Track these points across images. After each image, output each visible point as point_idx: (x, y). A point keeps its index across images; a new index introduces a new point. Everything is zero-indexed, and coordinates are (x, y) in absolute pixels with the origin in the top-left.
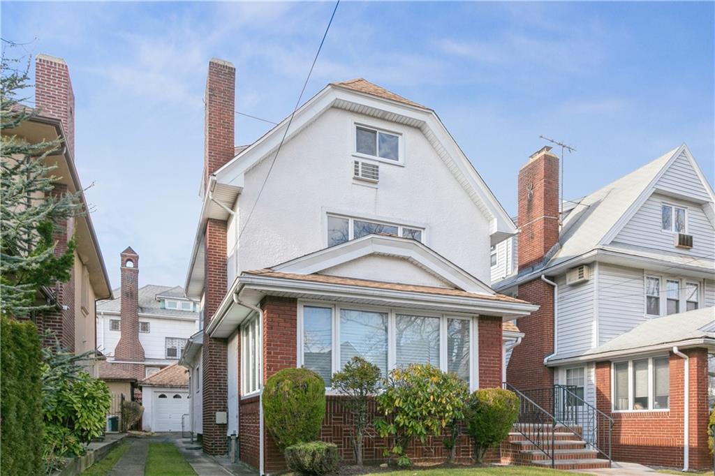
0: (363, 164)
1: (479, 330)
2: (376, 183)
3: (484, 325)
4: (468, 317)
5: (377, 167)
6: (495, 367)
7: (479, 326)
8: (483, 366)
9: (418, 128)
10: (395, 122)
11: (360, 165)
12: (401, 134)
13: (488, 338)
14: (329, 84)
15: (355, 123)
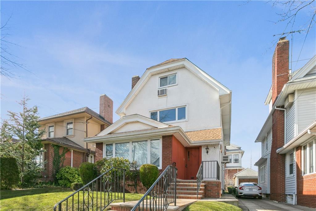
0: (161, 90)
1: (162, 142)
2: (166, 95)
3: (164, 140)
4: (159, 137)
5: (166, 89)
6: (170, 156)
7: (163, 140)
8: (164, 156)
9: (184, 67)
10: (174, 70)
11: (160, 91)
12: (177, 73)
13: (166, 145)
14: (147, 69)
15: (159, 77)
